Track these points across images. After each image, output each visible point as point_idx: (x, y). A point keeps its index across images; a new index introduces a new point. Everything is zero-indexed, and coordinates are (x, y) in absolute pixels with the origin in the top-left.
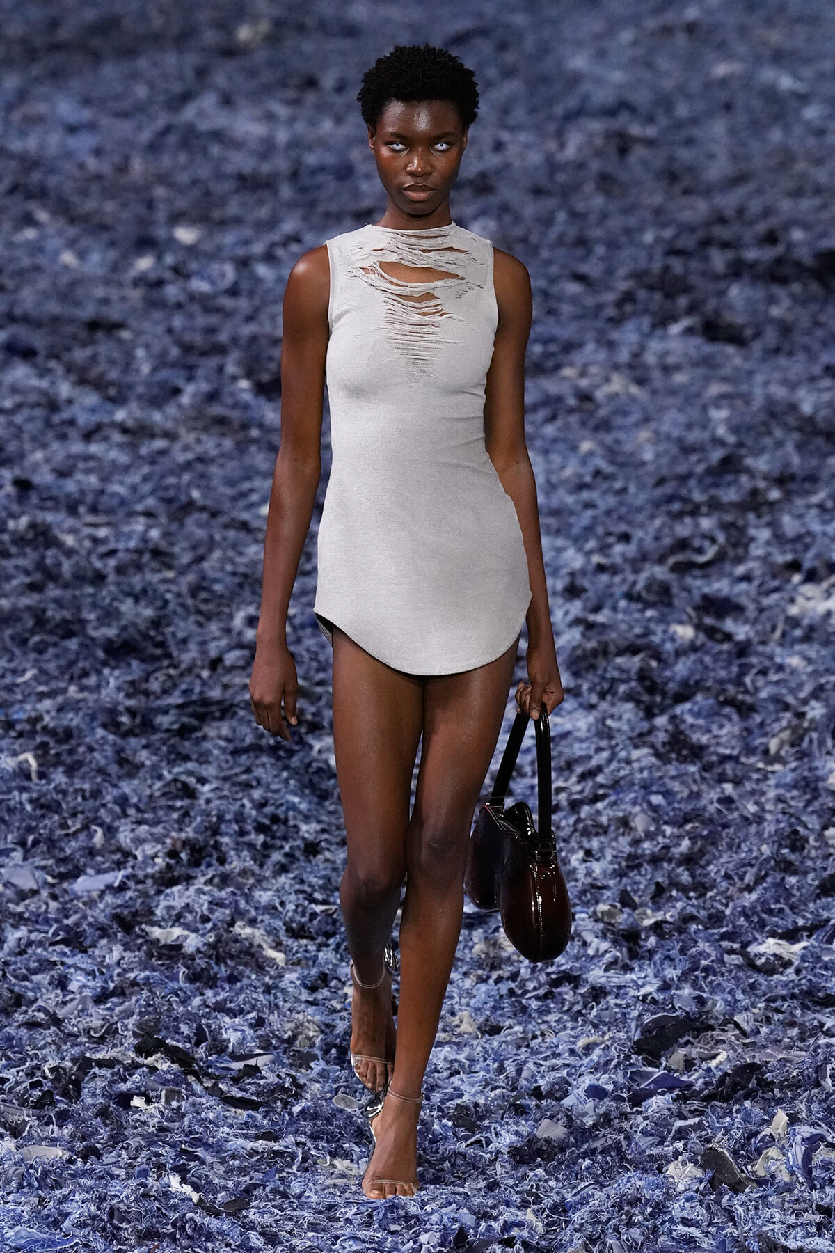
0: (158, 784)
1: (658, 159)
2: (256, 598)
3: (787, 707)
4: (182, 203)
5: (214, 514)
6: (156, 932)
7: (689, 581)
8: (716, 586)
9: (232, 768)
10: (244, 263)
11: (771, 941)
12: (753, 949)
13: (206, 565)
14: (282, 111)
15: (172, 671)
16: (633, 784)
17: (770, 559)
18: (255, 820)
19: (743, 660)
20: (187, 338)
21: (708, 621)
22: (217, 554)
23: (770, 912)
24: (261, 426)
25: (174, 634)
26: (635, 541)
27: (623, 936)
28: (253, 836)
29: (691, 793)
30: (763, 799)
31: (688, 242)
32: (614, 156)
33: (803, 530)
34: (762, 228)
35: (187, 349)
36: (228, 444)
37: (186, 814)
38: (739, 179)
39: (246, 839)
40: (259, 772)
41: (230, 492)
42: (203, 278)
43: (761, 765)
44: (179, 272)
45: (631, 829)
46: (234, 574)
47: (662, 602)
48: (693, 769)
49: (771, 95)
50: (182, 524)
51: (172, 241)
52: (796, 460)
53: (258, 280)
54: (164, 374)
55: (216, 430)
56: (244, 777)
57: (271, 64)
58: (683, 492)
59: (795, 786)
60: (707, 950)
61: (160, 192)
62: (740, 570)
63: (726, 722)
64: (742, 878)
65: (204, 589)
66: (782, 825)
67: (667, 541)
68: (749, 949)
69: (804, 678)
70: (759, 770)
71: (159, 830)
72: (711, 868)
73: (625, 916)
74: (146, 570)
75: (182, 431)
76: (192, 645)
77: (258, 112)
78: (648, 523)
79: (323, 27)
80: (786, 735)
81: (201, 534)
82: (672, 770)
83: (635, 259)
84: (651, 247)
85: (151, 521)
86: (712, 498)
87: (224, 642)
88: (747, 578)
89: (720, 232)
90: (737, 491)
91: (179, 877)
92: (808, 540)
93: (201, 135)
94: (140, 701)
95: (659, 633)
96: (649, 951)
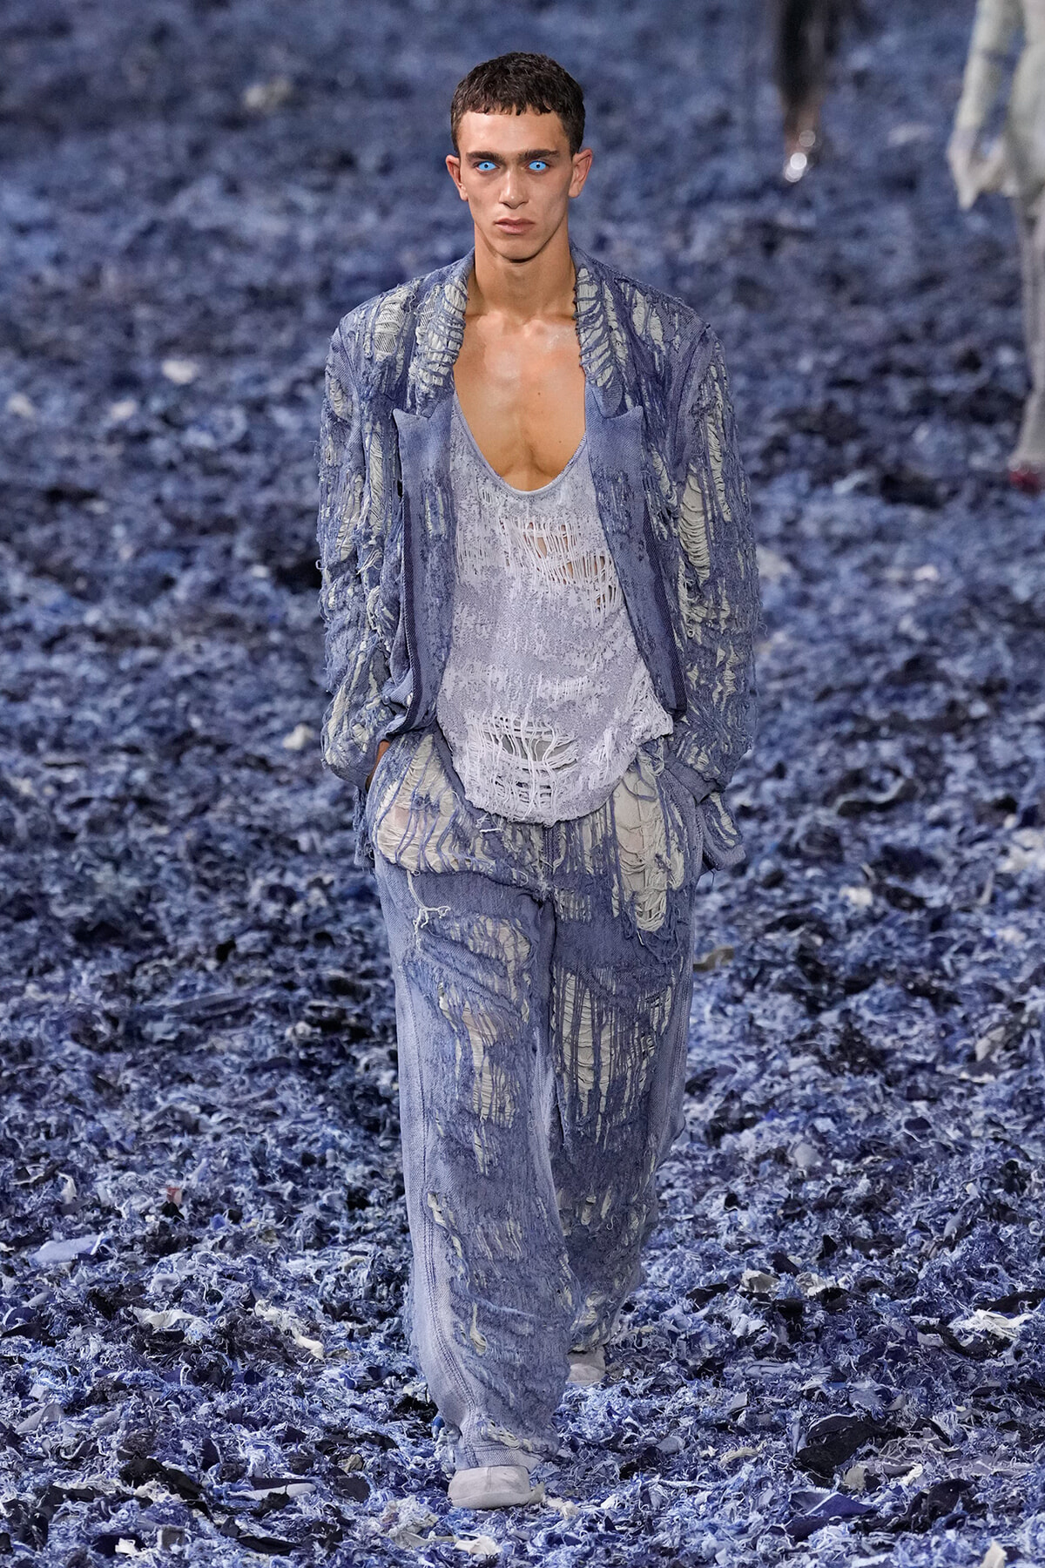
0: (149, 1116)
1: (817, 258)
2: (280, 861)
3: (999, 996)
4: (172, 328)
5: (221, 748)
6: (148, 1316)
7: (865, 827)
8: (902, 834)
9: (249, 1091)
10: (257, 408)
11: (981, 1313)
12: (956, 1325)
13: (210, 817)
14: (308, 201)
15: (165, 962)
16: (792, 1104)
17: (975, 796)
18: (281, 1162)
19: (939, 934)
20: (182, 509)
21: (892, 881)
22: (225, 802)
23: (979, 1274)
24: (283, 628)
25: (168, 913)
26: (791, 774)
27: (780, 1310)
28: (278, 1184)
29: (871, 1114)
30: (968, 1122)
31: (858, 369)
32: (757, 255)
33: (1018, 757)
34: (958, 348)
35: (182, 525)
36: (239, 652)
37: (187, 1155)
38: (927, 283)
39: (268, 1187)
40: (285, 1096)
41: (241, 717)
42: (202, 429)
43: (964, 1075)
44: (170, 421)
45: (789, 1165)
46: (249, 828)
47: (829, 858)
48: (872, 1082)
50: (178, 763)
51: (159, 378)
52: (1008, 662)
53: (278, 431)
54: (151, 560)
55: (221, 634)
56: (266, 1103)
57: (292, 137)
58: (856, 707)
59: (1010, 1104)
60: (895, 1327)
61: (143, 313)
62: (934, 812)
63: (916, 1018)
64: (940, 1229)
65: (209, 849)
66: (994, 1156)
67: (835, 774)
68: (951, 1325)
69: (1023, 956)
70: (963, 1081)
71: (150, 1177)
72: (899, 1215)
73: (783, 1283)
74: (131, 825)
75: (176, 636)
76: (191, 927)
77: (275, 202)
78: (809, 748)
79: (361, 85)
80: (997, 1035)
81: (203, 775)
82: (844, 1083)
83: (787, 393)
84: (807, 378)
85: (135, 759)
86: (895, 714)
87: (235, 922)
88: (943, 822)
89: (901, 354)
90: (928, 707)
91: (178, 1241)
92: (1025, 769)
93: (197, 235)
94: (123, 1003)
95: (825, 899)
96: (816, 1330)
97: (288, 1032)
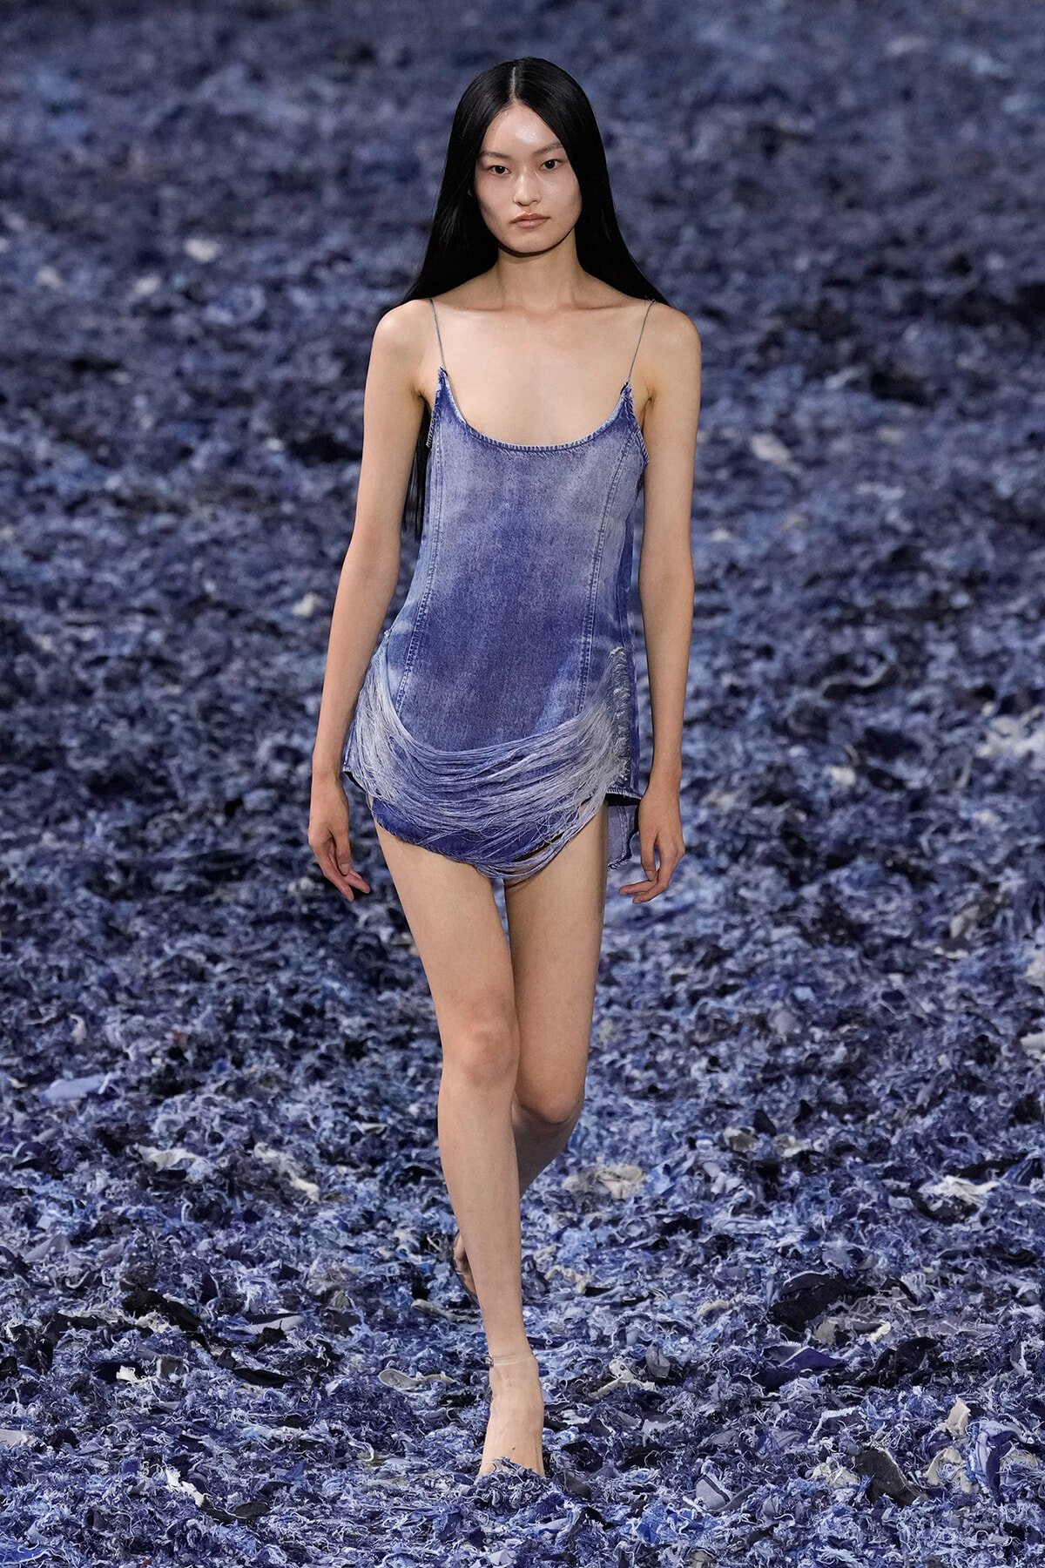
0: (157, 963)
1: (816, 163)
2: (288, 723)
3: (974, 876)
4: (196, 208)
5: (234, 613)
6: (152, 1154)
7: (849, 709)
8: (884, 717)
9: (253, 943)
10: (275, 287)
11: (950, 1179)
12: (927, 1190)
13: (222, 679)
14: (328, 91)
15: (176, 816)
16: (773, 973)
17: (955, 683)
18: (282, 1011)
19: (918, 815)
20: (202, 383)
21: (874, 762)
22: (236, 665)
23: (949, 1142)
24: (295, 499)
25: (179, 769)
26: (779, 657)
27: (758, 1170)
28: (278, 1032)
29: (849, 986)
30: (941, 996)
31: (853, 270)
32: (758, 156)
33: (997, 647)
34: (949, 252)
35: (201, 397)
36: (253, 521)
37: (193, 1002)
38: (920, 189)
39: (270, 1035)
40: (287, 949)
41: (254, 584)
42: (222, 306)
43: (939, 951)
44: (193, 298)
45: (769, 1030)
46: (259, 690)
47: (814, 737)
48: (850, 954)
49: (963, 80)
50: (191, 625)
51: (182, 256)
52: (990, 555)
53: (294, 310)
54: (170, 430)
55: (237, 503)
56: (268, 955)
57: (317, 29)
58: (843, 594)
59: (983, 979)
60: (867, 1190)
61: (168, 193)
62: (916, 697)
63: (894, 894)
64: (913, 1097)
65: (220, 709)
66: (966, 1029)
67: (821, 658)
68: (921, 1190)
69: (997, 838)
70: (936, 957)
71: (157, 1021)
72: (873, 1083)
73: (761, 1144)
74: (146, 684)
75: (193, 504)
76: (201, 783)
77: (297, 91)
78: (796, 634)
80: (972, 913)
81: (215, 637)
82: (824, 955)
83: (783, 290)
84: (804, 276)
85: (152, 621)
86: (880, 602)
87: (244, 780)
88: (924, 707)
89: (894, 257)
90: (913, 595)
91: (183, 1083)
92: (1004, 659)
93: (222, 120)
94: (135, 854)
95: (810, 777)
96: (791, 1190)
97: (292, 887)
